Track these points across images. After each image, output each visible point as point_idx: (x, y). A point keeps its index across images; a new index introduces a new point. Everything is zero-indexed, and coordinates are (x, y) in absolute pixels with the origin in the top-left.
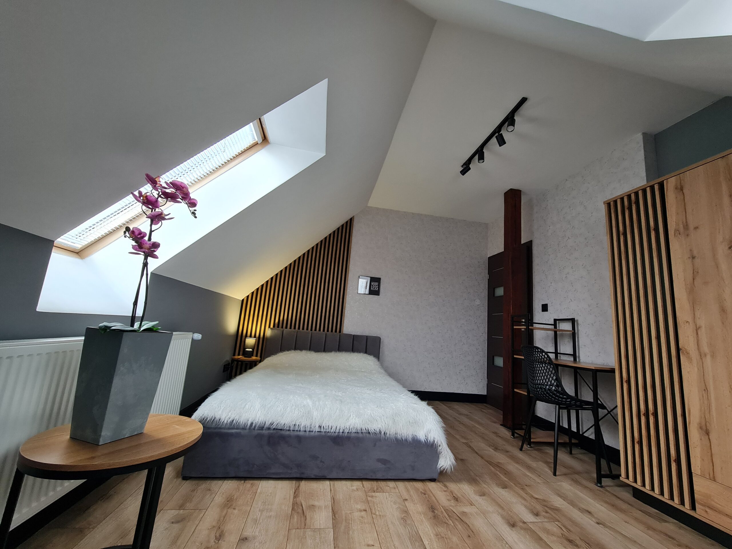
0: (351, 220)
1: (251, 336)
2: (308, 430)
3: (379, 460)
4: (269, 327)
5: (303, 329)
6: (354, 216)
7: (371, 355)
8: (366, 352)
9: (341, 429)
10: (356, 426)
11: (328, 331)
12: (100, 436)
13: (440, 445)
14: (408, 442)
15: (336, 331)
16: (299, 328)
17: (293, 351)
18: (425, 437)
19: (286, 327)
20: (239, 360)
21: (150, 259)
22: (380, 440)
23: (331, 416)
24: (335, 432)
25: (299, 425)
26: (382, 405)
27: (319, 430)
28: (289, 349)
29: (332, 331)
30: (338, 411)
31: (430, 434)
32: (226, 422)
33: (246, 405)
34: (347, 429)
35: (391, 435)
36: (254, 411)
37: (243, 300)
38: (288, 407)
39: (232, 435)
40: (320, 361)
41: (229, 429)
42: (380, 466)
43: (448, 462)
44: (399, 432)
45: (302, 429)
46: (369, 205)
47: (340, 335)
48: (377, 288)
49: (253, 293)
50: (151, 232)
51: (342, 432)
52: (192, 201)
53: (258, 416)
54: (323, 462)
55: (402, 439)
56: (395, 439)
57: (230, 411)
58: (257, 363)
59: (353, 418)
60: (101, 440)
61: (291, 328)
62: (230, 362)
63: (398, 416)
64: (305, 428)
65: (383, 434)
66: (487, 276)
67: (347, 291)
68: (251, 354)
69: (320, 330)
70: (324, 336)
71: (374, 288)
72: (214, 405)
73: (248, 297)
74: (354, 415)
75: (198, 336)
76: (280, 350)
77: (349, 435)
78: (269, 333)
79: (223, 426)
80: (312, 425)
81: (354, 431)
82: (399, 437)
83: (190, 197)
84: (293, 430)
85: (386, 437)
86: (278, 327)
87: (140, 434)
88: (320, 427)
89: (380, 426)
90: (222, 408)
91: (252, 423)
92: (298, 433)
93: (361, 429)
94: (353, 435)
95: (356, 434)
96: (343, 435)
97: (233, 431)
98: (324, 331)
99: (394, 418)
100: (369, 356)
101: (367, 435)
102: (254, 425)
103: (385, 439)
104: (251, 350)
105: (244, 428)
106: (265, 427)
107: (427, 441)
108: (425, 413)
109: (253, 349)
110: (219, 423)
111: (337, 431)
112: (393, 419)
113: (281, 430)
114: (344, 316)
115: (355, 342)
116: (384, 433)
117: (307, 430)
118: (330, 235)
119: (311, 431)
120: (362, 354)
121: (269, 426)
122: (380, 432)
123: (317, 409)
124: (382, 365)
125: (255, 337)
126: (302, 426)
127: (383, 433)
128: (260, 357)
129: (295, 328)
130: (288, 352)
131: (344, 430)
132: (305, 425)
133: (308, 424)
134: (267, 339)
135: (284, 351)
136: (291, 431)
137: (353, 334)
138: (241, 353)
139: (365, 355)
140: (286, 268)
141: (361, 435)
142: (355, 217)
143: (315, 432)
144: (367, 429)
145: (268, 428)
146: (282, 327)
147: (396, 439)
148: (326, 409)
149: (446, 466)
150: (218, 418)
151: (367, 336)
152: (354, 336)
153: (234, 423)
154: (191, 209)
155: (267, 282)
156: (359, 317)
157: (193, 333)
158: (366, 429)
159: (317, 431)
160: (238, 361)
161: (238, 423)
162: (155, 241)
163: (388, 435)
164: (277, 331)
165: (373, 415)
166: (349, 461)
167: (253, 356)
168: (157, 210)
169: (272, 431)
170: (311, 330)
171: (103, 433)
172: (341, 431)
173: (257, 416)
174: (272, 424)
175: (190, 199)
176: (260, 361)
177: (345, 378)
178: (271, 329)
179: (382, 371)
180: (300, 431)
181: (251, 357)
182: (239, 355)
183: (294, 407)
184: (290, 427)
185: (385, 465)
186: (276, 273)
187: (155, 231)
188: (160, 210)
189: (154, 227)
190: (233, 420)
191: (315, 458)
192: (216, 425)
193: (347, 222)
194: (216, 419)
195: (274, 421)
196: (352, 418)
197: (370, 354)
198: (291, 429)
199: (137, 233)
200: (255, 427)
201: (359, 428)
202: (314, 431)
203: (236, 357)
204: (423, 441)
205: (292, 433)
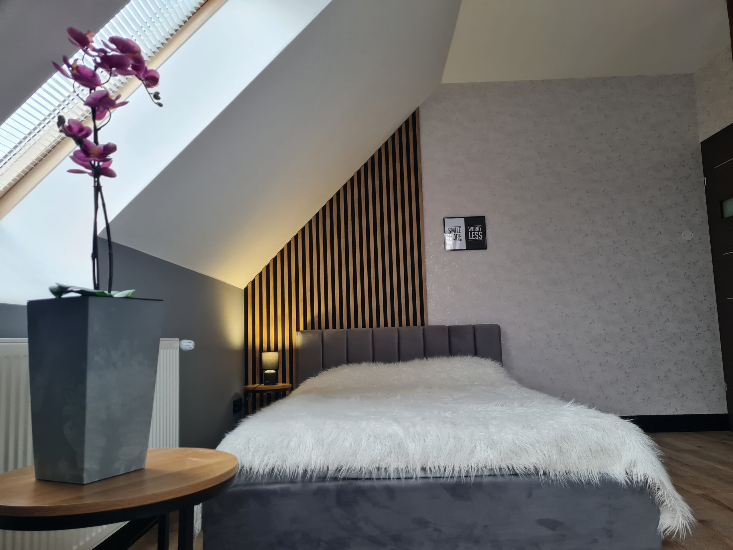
0: (415, 116)
1: (269, 350)
2: (403, 475)
3: (542, 522)
4: (298, 329)
5: (356, 326)
6: (418, 109)
7: (487, 358)
8: (476, 353)
9: (463, 470)
10: (490, 462)
11: (400, 324)
12: (82, 469)
13: (658, 488)
14: (594, 485)
15: (415, 324)
16: (349, 326)
17: (345, 366)
18: (625, 476)
19: (327, 327)
20: (255, 389)
21: (103, 180)
22: (538, 485)
23: (441, 449)
24: (451, 477)
25: (386, 468)
26: (532, 425)
27: (423, 475)
28: (337, 364)
29: (408, 324)
30: (451, 439)
31: (635, 469)
32: (261, 472)
33: (291, 443)
34: (473, 470)
35: (558, 476)
36: (305, 450)
37: (246, 289)
38: (362, 440)
39: (274, 493)
40: (396, 377)
41: (268, 484)
42: (545, 532)
43: (678, 518)
44: (573, 469)
45: (392, 476)
46: (444, 81)
47: (423, 330)
48: (479, 236)
49: (260, 275)
50: (96, 130)
51: (465, 476)
52: (150, 74)
53: (314, 457)
54: (439, 531)
55: (581, 481)
56: (567, 483)
57: (265, 454)
58: (287, 392)
59: (481, 450)
60: (85, 476)
61: (334, 327)
62: (243, 396)
63: (567, 440)
64: (398, 472)
65: (542, 476)
66: (703, 181)
67: (424, 249)
68: (274, 379)
69: (386, 325)
70: (396, 334)
71: (474, 237)
72: (237, 446)
73: (253, 282)
74: (483, 445)
75: (188, 344)
76: (323, 368)
77: (479, 480)
78: (298, 339)
79: (257, 481)
80: (409, 467)
81: (487, 472)
82: (575, 478)
83: (146, 68)
84: (378, 477)
85: (548, 479)
86: (313, 327)
87: (140, 471)
88: (424, 469)
89: (534, 460)
90: (252, 450)
91: (305, 471)
92: (387, 482)
93: (500, 469)
94: (486, 480)
95: (491, 479)
96: (468, 480)
97: (277, 487)
98: (393, 325)
99: (560, 445)
100: (483, 359)
101: (513, 478)
102: (309, 473)
103: (547, 483)
104: (273, 371)
105: (292, 481)
106: (329, 475)
107: (632, 482)
108: (620, 432)
109: (277, 370)
110: (251, 475)
111: (456, 474)
112: (558, 446)
113: (356, 479)
114: (426, 294)
115: (453, 339)
116: (545, 474)
117: (401, 476)
118: (380, 151)
119: (409, 478)
120: (469, 357)
121: (334, 473)
122: (537, 473)
123: (413, 440)
124: (510, 371)
125: (276, 350)
126: (392, 469)
127: (541, 472)
128: (290, 383)
129: (342, 327)
130: (336, 369)
131: (468, 471)
132: (396, 467)
133: (402, 465)
134: (297, 350)
135: (329, 368)
136: (375, 480)
137: (448, 325)
138: (257, 379)
139: (476, 358)
140: (310, 222)
141: (500, 479)
142: (419, 107)
143: (416, 478)
144: (511, 468)
145: (333, 478)
146: (320, 328)
147: (570, 483)
148: (429, 437)
149: (676, 527)
150: (247, 466)
151: (474, 326)
152: (449, 327)
153: (276, 473)
154: (150, 90)
155: (282, 251)
156: (453, 293)
157: (180, 340)
158: (509, 468)
159: (419, 476)
160: (254, 391)
161: (281, 473)
162: (105, 143)
163: (552, 476)
164: (314, 335)
165: (517, 442)
166: (486, 526)
167: (278, 383)
168: (98, 88)
169: (341, 483)
170: (371, 326)
171: (87, 465)
172: (463, 474)
173: (311, 458)
174: (338, 470)
175: (146, 71)
176: (292, 389)
177: (448, 396)
178: (302, 332)
179: (513, 382)
180: (390, 479)
181: (276, 384)
182: (254, 383)
183: (372, 439)
184: (371, 472)
185: (554, 529)
186: (295, 234)
187: (102, 129)
188: (103, 89)
189: (99, 123)
190: (273, 469)
191: (423, 523)
192: (246, 477)
193: (407, 122)
194: (245, 469)
195: (342, 465)
196: (479, 449)
197: (484, 355)
198: (374, 476)
199: (76, 129)
200: (311, 477)
201: (495, 466)
202: (414, 476)
203: (251, 386)
204: (624, 482)
205: (376, 483)
